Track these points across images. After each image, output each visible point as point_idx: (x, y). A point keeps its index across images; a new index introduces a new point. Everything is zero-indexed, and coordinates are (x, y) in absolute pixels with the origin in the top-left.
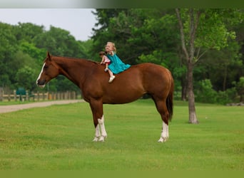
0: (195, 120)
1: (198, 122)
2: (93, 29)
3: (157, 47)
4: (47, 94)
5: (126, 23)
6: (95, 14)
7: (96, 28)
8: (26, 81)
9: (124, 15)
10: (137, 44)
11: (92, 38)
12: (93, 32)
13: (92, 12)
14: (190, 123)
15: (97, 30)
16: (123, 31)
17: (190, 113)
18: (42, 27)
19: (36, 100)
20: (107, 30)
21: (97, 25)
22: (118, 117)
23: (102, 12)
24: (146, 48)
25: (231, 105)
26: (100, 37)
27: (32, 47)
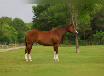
0: (79, 52)
1: (80, 52)
2: (33, 18)
3: (58, 24)
4: (15, 44)
5: (46, 15)
6: (33, 12)
7: (34, 18)
8: (6, 40)
9: (45, 12)
10: (51, 23)
11: (32, 21)
12: (33, 19)
13: (32, 11)
14: (77, 53)
15: (34, 19)
16: (45, 18)
17: (77, 49)
18: (11, 18)
19: (13, 46)
20: (38, 18)
21: (34, 16)
22: (47, 52)
23: (36, 11)
24: (54, 25)
25: (88, 46)
26: (36, 21)
27: (8, 26)
